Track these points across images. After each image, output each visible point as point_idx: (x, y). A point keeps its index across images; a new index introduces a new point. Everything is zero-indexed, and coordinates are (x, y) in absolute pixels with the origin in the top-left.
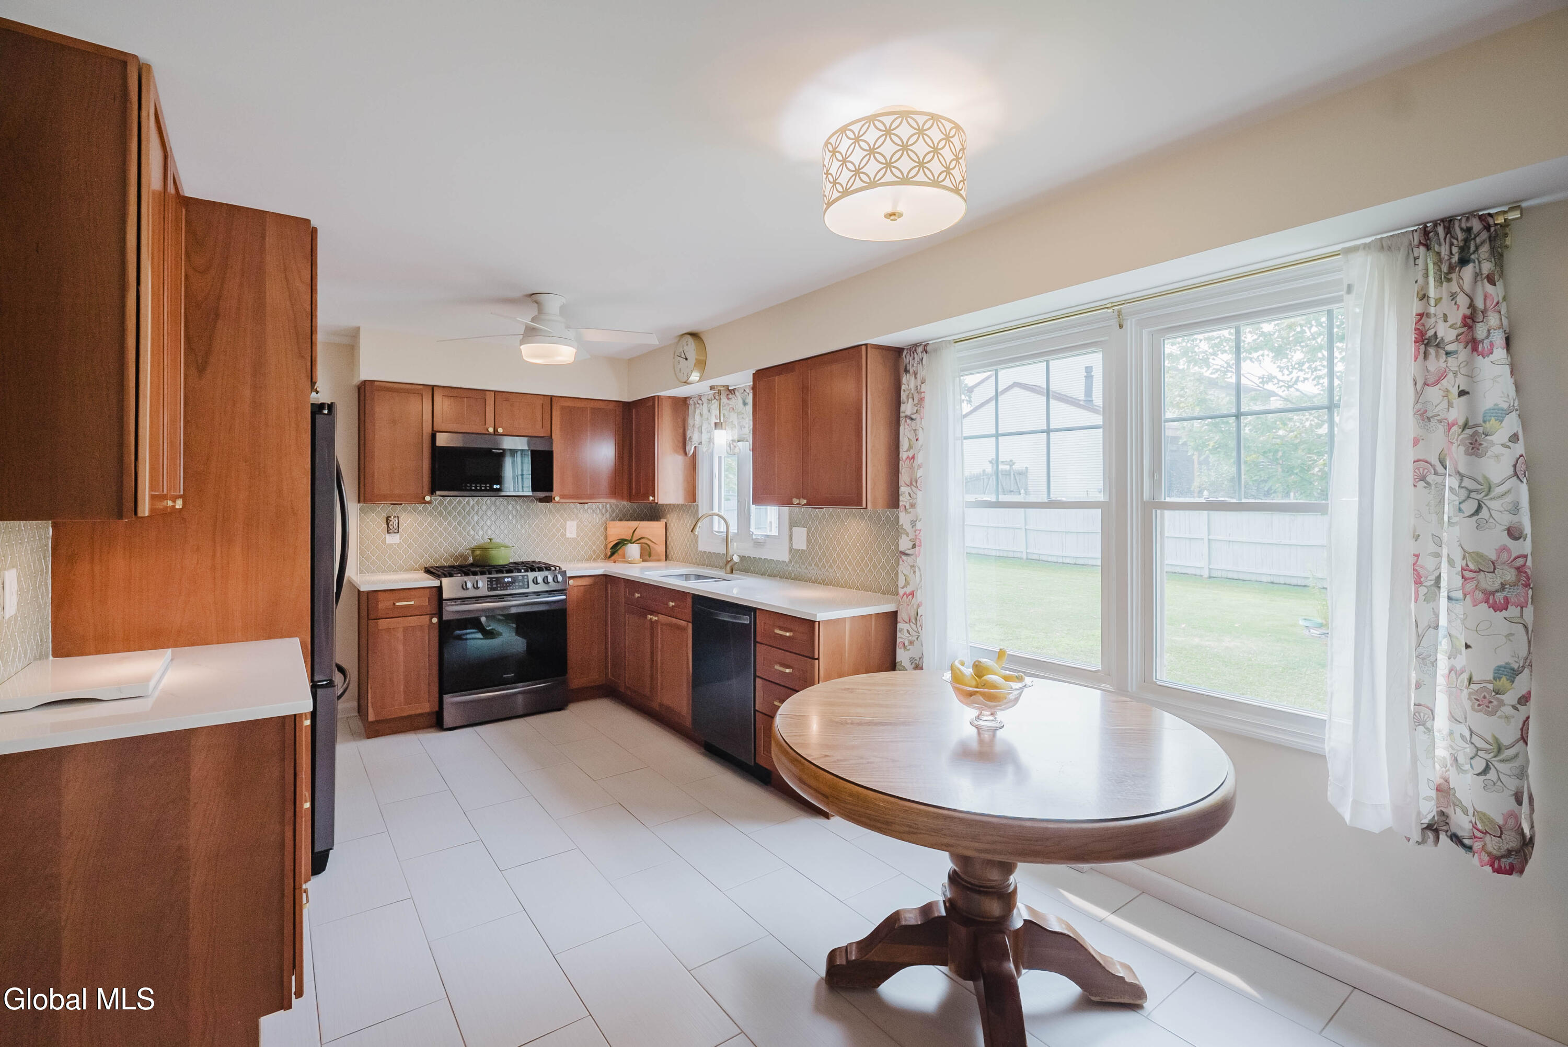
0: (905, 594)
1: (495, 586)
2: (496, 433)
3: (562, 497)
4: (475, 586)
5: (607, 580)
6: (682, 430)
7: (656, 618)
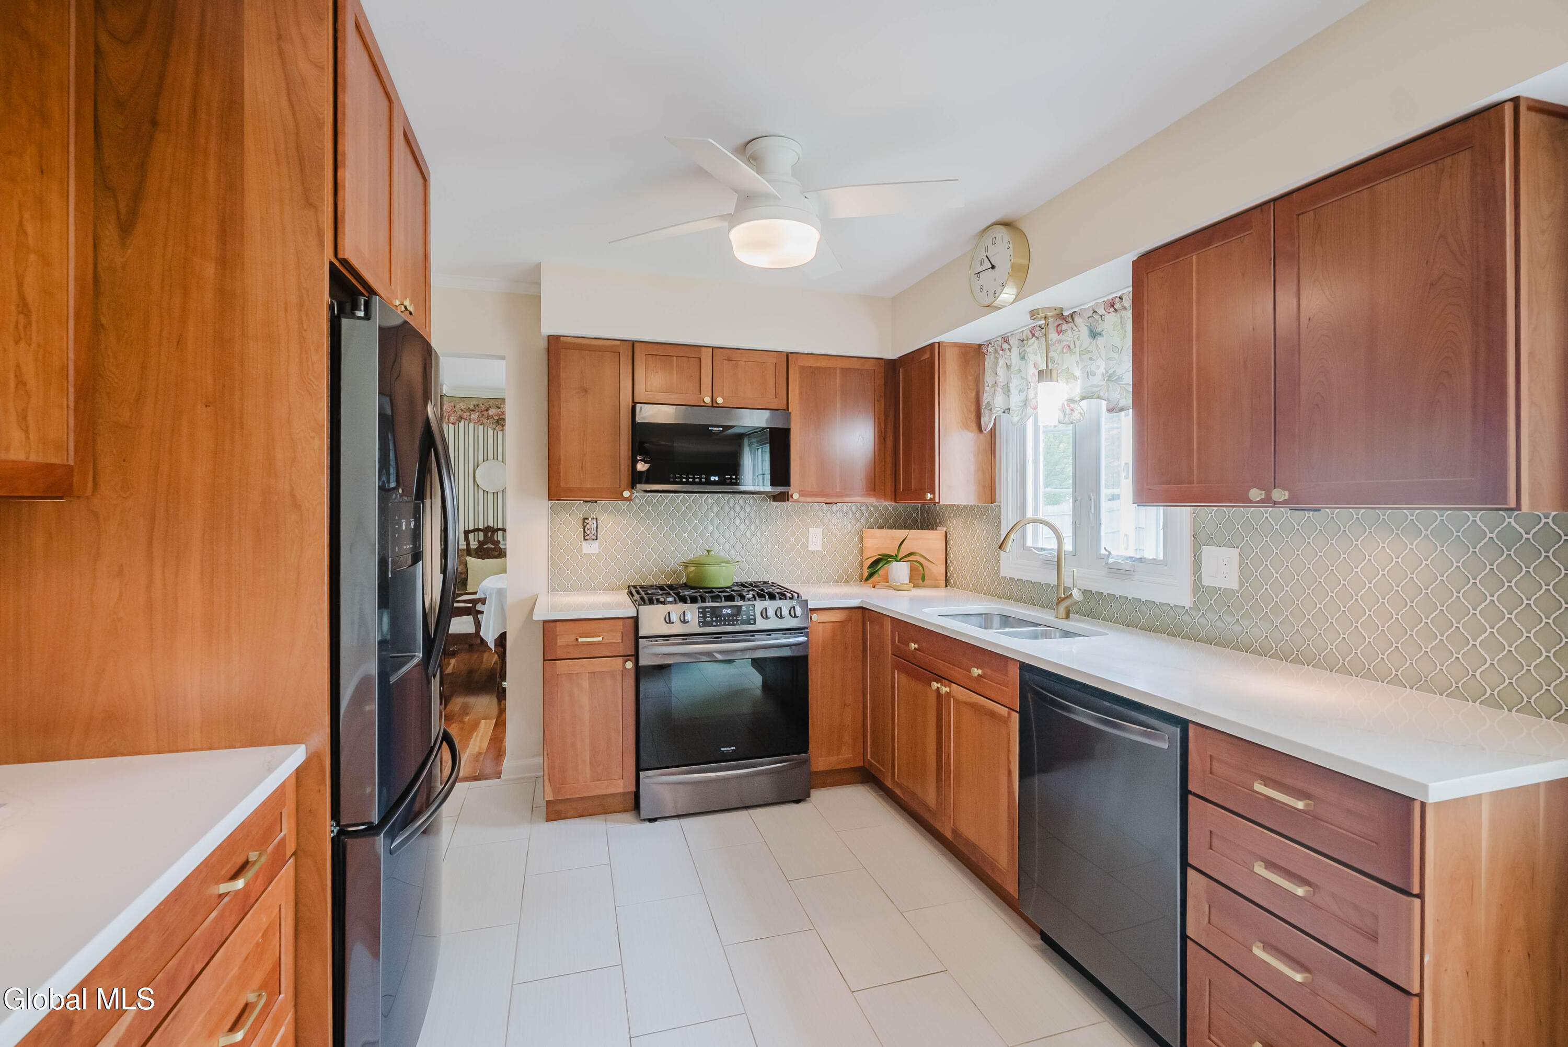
1: (708, 619)
2: (715, 405)
3: (803, 494)
4: (682, 620)
5: (863, 613)
6: (974, 394)
7: (948, 689)
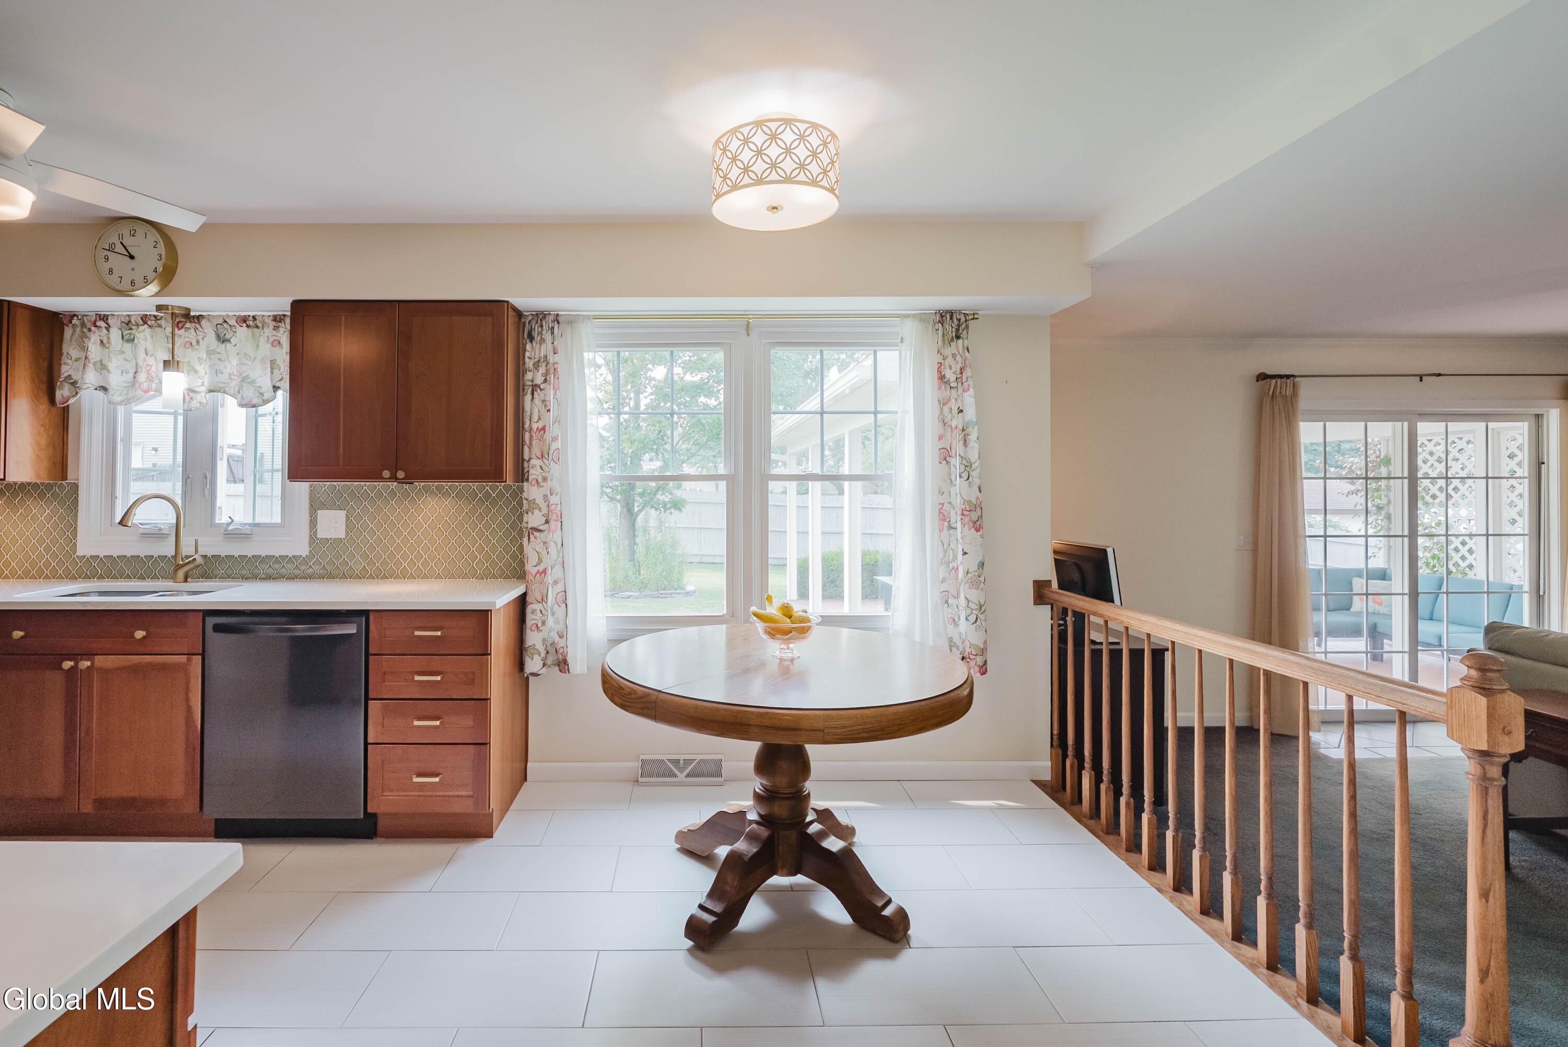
0: (538, 572)
